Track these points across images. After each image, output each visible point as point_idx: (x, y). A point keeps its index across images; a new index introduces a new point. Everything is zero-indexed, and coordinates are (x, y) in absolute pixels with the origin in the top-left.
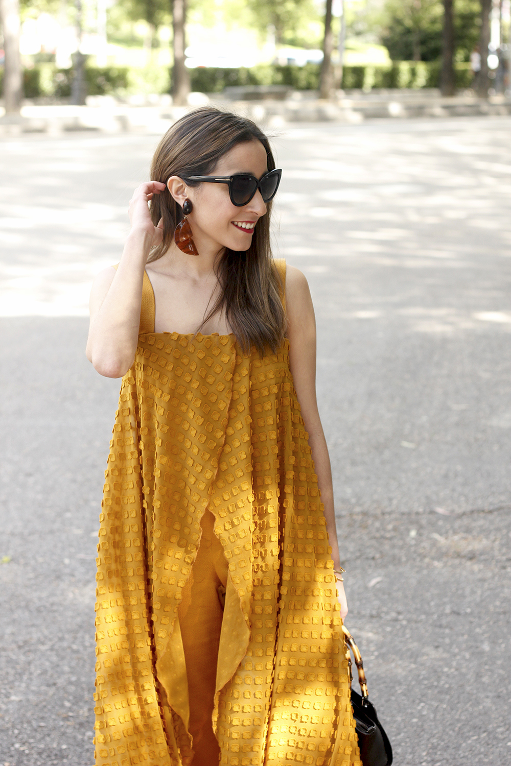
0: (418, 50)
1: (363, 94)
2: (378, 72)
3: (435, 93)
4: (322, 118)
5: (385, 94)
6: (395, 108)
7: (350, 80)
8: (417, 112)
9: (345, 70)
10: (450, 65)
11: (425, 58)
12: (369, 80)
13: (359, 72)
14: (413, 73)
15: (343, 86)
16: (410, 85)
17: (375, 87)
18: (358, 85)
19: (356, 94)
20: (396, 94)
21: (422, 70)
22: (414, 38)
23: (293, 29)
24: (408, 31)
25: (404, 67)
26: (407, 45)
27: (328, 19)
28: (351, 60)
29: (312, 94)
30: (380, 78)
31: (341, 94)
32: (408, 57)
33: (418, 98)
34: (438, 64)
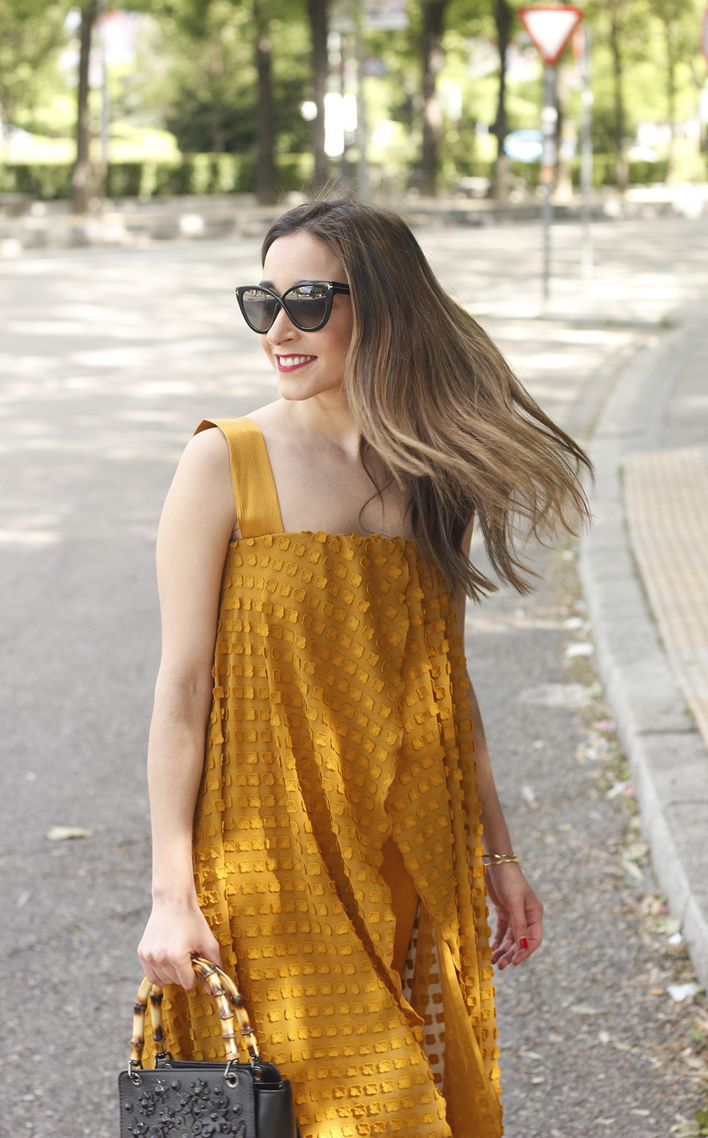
0: (220, 137)
1: (139, 204)
2: (161, 170)
3: (249, 200)
4: (79, 242)
5: (173, 205)
6: (192, 223)
7: (119, 182)
8: (220, 229)
9: (111, 169)
10: (269, 157)
11: (229, 148)
12: (148, 183)
13: (134, 171)
14: (214, 170)
15: (108, 192)
16: (211, 189)
17: (156, 193)
18: (132, 191)
19: (129, 207)
20: (189, 202)
21: (229, 168)
22: (213, 119)
23: (31, 106)
24: (204, 109)
25: (201, 162)
26: (204, 130)
27: (83, 91)
28: (121, 153)
29: (63, 205)
30: (165, 178)
31: (107, 205)
32: (206, 147)
33: (223, 208)
34: (253, 155)
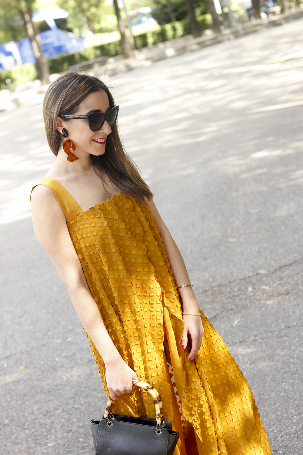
0: (173, 16)
1: (149, 49)
2: (153, 34)
3: (190, 37)
4: (130, 69)
5: (161, 46)
6: (170, 52)
7: (139, 43)
8: (182, 51)
9: (135, 38)
10: (194, 18)
11: (178, 19)
12: (150, 40)
13: (143, 37)
14: (174, 29)
15: (136, 47)
16: (174, 37)
17: (154, 44)
18: (145, 45)
19: (145, 51)
20: (168, 44)
21: (179, 26)
22: (169, 9)
23: (99, 22)
24: (164, 6)
25: (168, 27)
26: (167, 14)
27: (117, 11)
28: (137, 30)
29: (119, 57)
30: (156, 37)
31: (136, 52)
32: (169, 21)
33: (181, 43)
34: (187, 20)
